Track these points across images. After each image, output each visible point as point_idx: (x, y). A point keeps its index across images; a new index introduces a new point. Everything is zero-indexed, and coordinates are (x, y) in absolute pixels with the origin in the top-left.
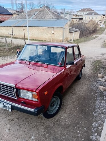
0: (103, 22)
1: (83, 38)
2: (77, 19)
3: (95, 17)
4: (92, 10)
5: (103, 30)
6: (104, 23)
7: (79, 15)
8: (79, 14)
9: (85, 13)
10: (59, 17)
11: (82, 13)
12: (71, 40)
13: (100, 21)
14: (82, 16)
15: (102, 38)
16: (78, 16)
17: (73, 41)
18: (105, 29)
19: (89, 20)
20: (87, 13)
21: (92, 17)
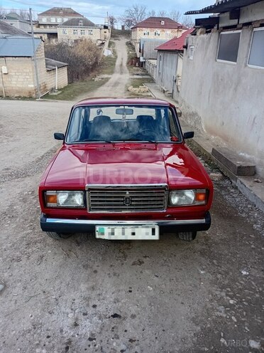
0: (107, 44)
1: (78, 85)
2: (42, 35)
3: (87, 31)
4: (75, 13)
5: (112, 62)
6: (109, 46)
7: (45, 25)
8: (44, 20)
9: (59, 20)
10: (8, 29)
11: (53, 20)
12: (52, 90)
13: (100, 42)
14: (53, 27)
15: (119, 83)
16: (42, 27)
17: (60, 92)
18: (115, 61)
19: (74, 37)
20: (66, 20)
21: (79, 30)
